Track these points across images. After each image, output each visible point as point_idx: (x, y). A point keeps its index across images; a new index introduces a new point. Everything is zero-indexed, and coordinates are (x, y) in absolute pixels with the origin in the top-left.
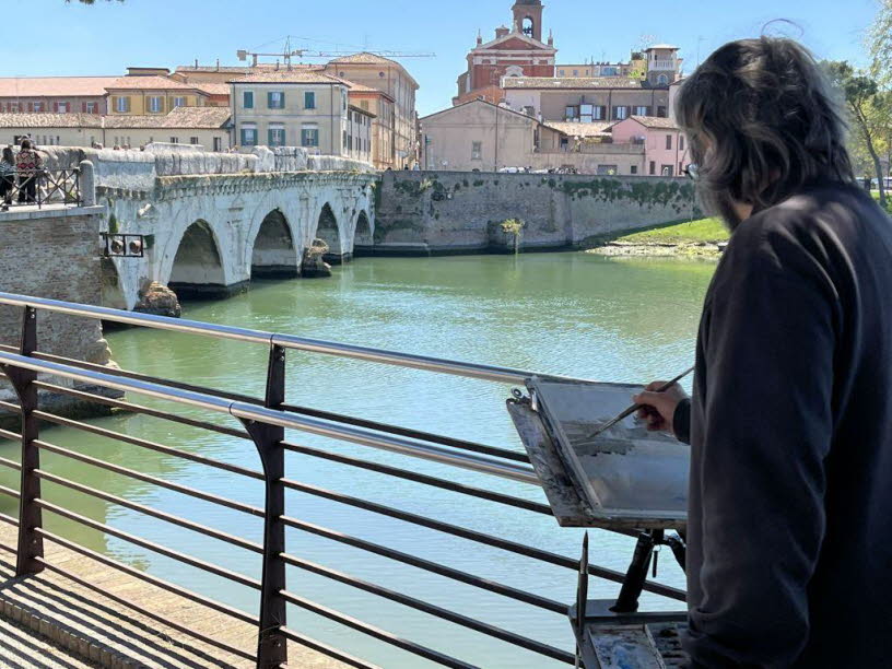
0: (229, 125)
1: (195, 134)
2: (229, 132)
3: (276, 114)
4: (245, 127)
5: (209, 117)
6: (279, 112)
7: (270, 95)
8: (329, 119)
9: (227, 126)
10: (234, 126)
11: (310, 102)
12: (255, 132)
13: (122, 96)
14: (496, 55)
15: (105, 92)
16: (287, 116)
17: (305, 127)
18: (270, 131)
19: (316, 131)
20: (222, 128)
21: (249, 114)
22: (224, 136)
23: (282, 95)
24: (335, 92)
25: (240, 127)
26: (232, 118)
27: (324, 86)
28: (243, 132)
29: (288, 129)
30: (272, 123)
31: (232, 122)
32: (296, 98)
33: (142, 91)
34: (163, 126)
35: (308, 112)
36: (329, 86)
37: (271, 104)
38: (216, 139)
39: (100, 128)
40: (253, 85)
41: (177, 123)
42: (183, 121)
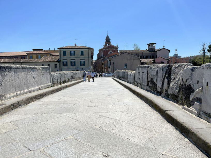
0: (59, 61)
1: (49, 63)
2: (59, 62)
3: (73, 57)
4: (64, 61)
5: (53, 59)
6: (74, 56)
7: (71, 52)
8: (88, 58)
9: (58, 61)
10: (60, 61)
11: (82, 53)
12: (67, 62)
13: (31, 55)
14: (108, 49)
15: (27, 54)
16: (76, 58)
17: (81, 61)
18: (71, 62)
19: (84, 62)
20: (57, 61)
21: (65, 57)
22: (58, 64)
23: (74, 52)
24: (89, 51)
25: (62, 61)
26: (60, 59)
27: (86, 49)
28: (63, 62)
29: (76, 61)
30: (71, 60)
31: (60, 60)
32: (78, 53)
33: (36, 54)
34: (39, 61)
35: (82, 56)
36: (87, 49)
37: (71, 54)
38: (55, 65)
39: (20, 62)
40: (66, 49)
41: (44, 60)
42: (46, 60)
